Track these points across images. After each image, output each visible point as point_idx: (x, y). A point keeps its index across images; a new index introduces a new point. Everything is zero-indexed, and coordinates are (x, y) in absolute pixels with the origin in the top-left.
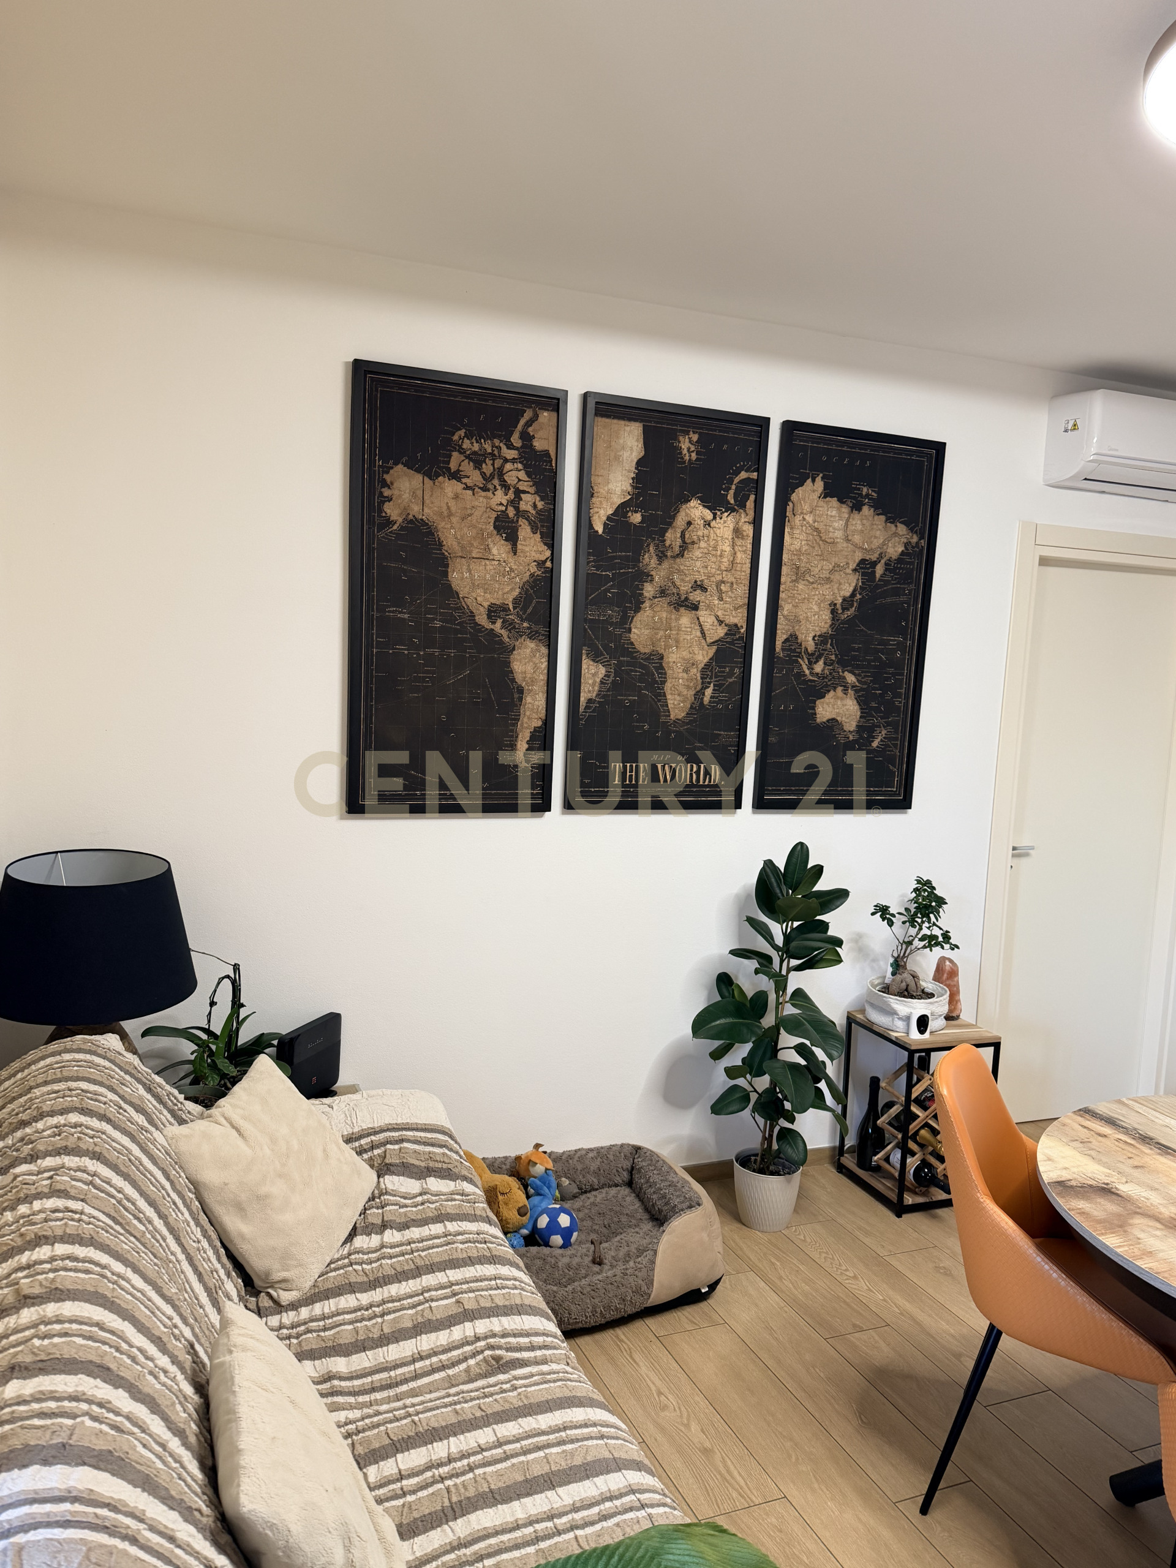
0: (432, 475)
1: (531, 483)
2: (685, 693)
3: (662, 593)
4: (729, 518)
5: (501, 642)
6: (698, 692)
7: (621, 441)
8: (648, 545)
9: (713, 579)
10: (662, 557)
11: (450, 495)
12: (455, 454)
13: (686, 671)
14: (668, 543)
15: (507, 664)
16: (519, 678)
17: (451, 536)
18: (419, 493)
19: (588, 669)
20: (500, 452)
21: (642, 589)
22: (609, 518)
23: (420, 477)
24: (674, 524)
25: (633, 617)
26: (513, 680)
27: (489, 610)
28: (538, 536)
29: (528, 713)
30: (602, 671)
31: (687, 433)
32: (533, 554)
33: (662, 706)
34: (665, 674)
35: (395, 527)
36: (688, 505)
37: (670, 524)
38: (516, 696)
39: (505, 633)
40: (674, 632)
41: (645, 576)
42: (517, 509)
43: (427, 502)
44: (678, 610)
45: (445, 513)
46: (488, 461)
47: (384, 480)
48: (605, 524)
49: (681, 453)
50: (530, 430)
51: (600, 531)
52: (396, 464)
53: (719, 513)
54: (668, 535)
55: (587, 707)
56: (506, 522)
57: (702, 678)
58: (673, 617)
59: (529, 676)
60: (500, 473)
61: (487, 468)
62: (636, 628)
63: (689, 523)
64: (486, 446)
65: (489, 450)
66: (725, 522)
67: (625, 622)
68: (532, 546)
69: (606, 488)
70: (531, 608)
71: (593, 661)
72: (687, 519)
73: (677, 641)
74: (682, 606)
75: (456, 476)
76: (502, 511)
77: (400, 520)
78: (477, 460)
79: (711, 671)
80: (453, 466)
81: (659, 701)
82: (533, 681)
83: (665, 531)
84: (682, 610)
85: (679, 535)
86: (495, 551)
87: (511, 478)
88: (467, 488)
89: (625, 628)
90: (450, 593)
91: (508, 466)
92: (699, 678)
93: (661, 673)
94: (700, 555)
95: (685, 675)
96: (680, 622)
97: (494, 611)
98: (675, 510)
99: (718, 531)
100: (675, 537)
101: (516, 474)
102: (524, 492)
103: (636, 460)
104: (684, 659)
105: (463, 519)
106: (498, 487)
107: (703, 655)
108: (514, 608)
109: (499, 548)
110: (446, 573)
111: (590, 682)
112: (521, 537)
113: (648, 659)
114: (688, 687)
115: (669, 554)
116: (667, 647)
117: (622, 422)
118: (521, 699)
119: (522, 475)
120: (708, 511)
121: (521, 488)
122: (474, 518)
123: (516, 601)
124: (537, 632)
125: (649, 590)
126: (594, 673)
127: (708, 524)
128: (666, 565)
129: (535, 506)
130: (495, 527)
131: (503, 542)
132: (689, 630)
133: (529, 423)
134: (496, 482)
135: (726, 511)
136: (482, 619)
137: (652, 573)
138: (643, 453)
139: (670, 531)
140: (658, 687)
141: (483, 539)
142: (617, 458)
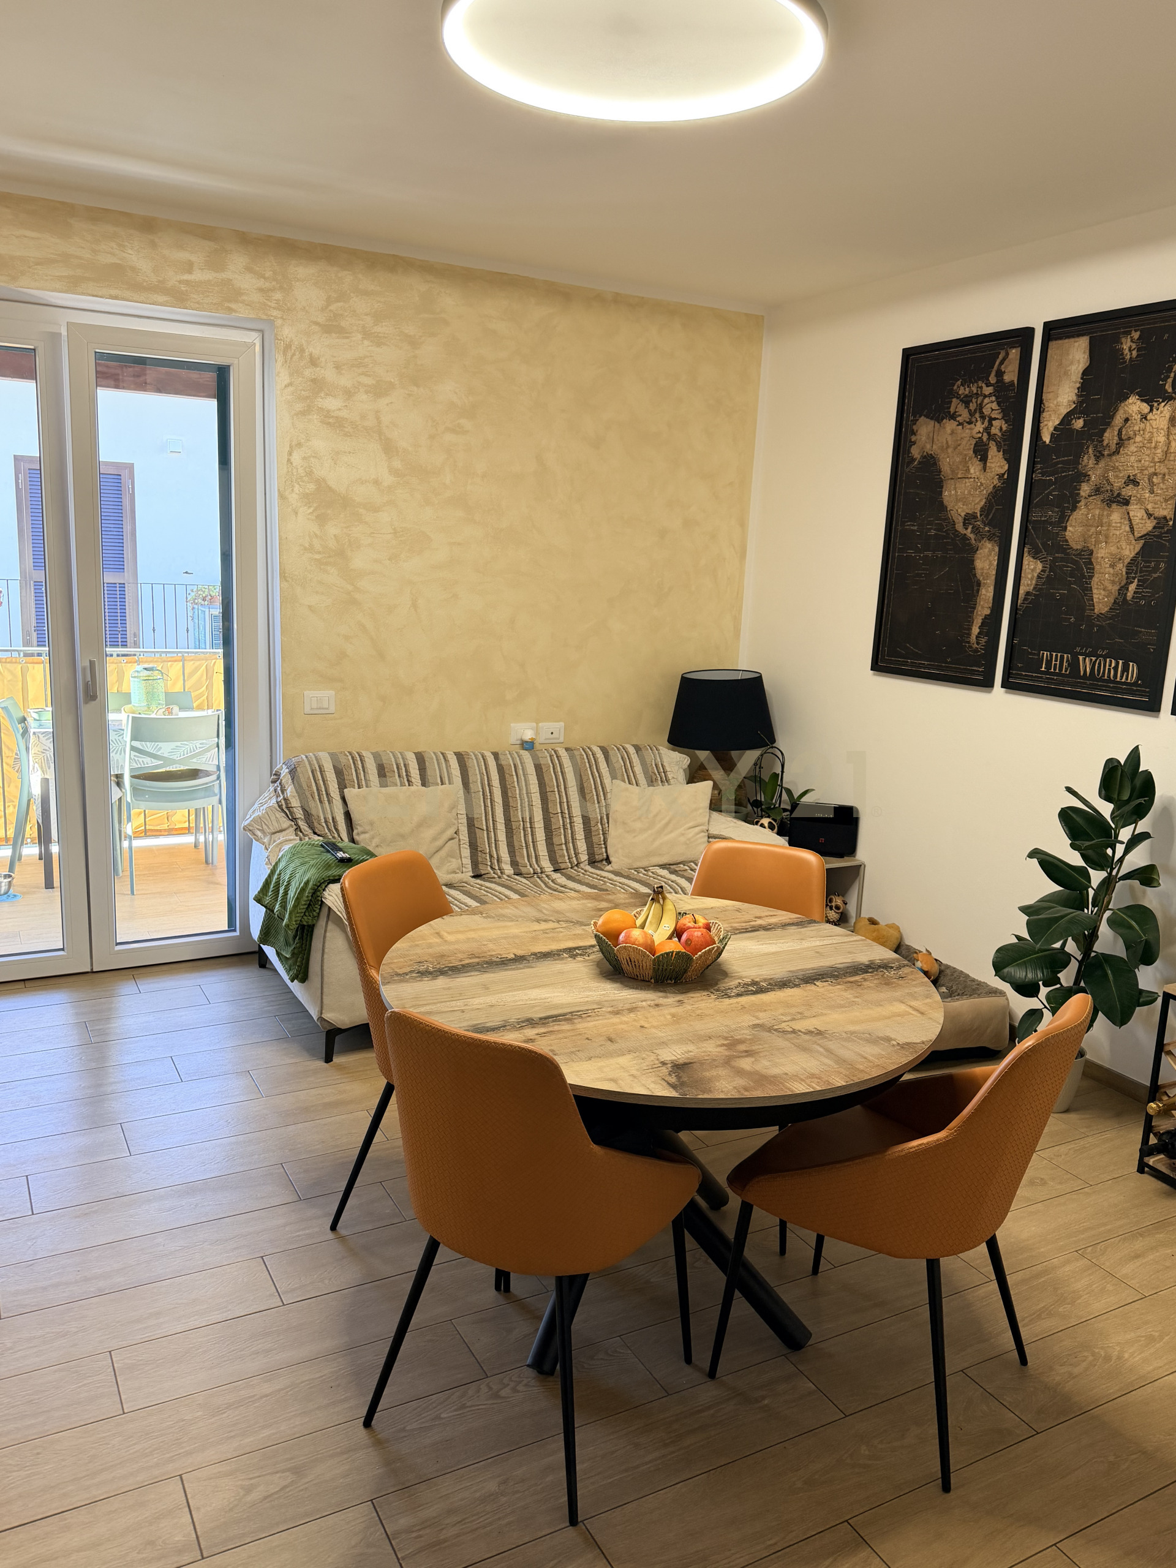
0: (939, 420)
1: (1000, 411)
2: (1110, 588)
3: (1097, 490)
4: (1166, 408)
5: (970, 544)
6: (1122, 587)
7: (1071, 357)
8: (1088, 448)
9: (1146, 472)
10: (1099, 456)
11: (949, 431)
12: (954, 400)
13: (1112, 566)
14: (1105, 443)
15: (972, 561)
16: (978, 572)
17: (946, 464)
18: (931, 435)
19: (1028, 565)
20: (981, 391)
21: (1079, 490)
22: (1056, 429)
23: (932, 422)
24: (1113, 424)
25: (1070, 516)
26: (975, 575)
27: (965, 519)
28: (1001, 453)
29: (982, 603)
30: (1040, 566)
31: (1129, 333)
32: (997, 469)
33: (1088, 600)
34: (1093, 569)
35: (916, 463)
36: (1127, 403)
37: (1108, 424)
38: (975, 588)
39: (972, 536)
40: (1104, 528)
41: (1083, 477)
42: (989, 434)
43: (935, 440)
44: (1109, 506)
45: (945, 447)
46: (974, 400)
47: (913, 430)
48: (1052, 435)
49: (1122, 354)
50: (1003, 366)
51: (1048, 442)
52: (920, 417)
53: (1156, 404)
54: (1106, 434)
55: (1025, 599)
56: (981, 446)
57: (1127, 573)
58: (1105, 513)
59: (985, 571)
60: (980, 407)
61: (973, 406)
62: (1071, 526)
63: (1127, 420)
64: (973, 389)
65: (975, 391)
66: (1161, 412)
67: (1062, 522)
68: (997, 463)
69: (1055, 402)
70: (992, 515)
71: (1033, 557)
72: (1124, 416)
73: (1107, 537)
74: (1114, 502)
75: (953, 417)
76: (979, 438)
77: (919, 457)
78: (966, 401)
79: (1137, 566)
80: (952, 410)
81: (1086, 595)
82: (987, 577)
83: (1104, 431)
84: (1114, 506)
85: (1116, 433)
86: (972, 471)
87: (986, 411)
88: (960, 424)
89: (1062, 527)
90: (942, 507)
91: (986, 400)
92: (1124, 573)
93: (1090, 569)
94: (1135, 450)
95: (1111, 570)
96: (1111, 518)
97: (969, 519)
98: (1115, 409)
99: (1154, 423)
100: (1113, 436)
101: (991, 407)
102: (995, 419)
103: (1081, 371)
104: (1111, 554)
105: (955, 448)
106: (979, 419)
107: (1130, 550)
108: (981, 515)
109: (975, 469)
110: (941, 493)
111: (1030, 576)
112: (990, 457)
113: (1079, 554)
114: (1113, 582)
115: (1106, 453)
116: (1097, 542)
117: (1072, 340)
118: (978, 591)
119: (995, 406)
120: (1145, 404)
121: (993, 416)
122: (962, 446)
123: (982, 510)
124: (994, 534)
125: (1085, 489)
126: (1033, 567)
127: (1144, 417)
128: (1102, 464)
129: (1001, 429)
130: (975, 452)
131: (978, 462)
132: (1119, 525)
133: (1002, 363)
134: (977, 415)
135: (1163, 402)
136: (959, 527)
137: (1089, 473)
138: (1088, 364)
139: (1108, 431)
140: (1086, 582)
141: (966, 462)
142: (1066, 373)
